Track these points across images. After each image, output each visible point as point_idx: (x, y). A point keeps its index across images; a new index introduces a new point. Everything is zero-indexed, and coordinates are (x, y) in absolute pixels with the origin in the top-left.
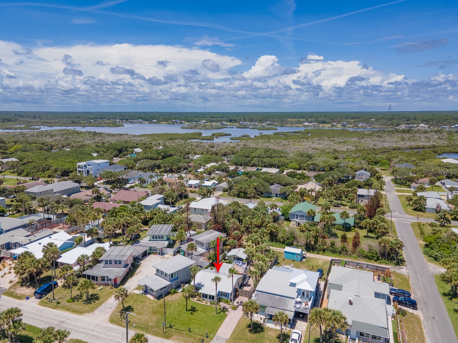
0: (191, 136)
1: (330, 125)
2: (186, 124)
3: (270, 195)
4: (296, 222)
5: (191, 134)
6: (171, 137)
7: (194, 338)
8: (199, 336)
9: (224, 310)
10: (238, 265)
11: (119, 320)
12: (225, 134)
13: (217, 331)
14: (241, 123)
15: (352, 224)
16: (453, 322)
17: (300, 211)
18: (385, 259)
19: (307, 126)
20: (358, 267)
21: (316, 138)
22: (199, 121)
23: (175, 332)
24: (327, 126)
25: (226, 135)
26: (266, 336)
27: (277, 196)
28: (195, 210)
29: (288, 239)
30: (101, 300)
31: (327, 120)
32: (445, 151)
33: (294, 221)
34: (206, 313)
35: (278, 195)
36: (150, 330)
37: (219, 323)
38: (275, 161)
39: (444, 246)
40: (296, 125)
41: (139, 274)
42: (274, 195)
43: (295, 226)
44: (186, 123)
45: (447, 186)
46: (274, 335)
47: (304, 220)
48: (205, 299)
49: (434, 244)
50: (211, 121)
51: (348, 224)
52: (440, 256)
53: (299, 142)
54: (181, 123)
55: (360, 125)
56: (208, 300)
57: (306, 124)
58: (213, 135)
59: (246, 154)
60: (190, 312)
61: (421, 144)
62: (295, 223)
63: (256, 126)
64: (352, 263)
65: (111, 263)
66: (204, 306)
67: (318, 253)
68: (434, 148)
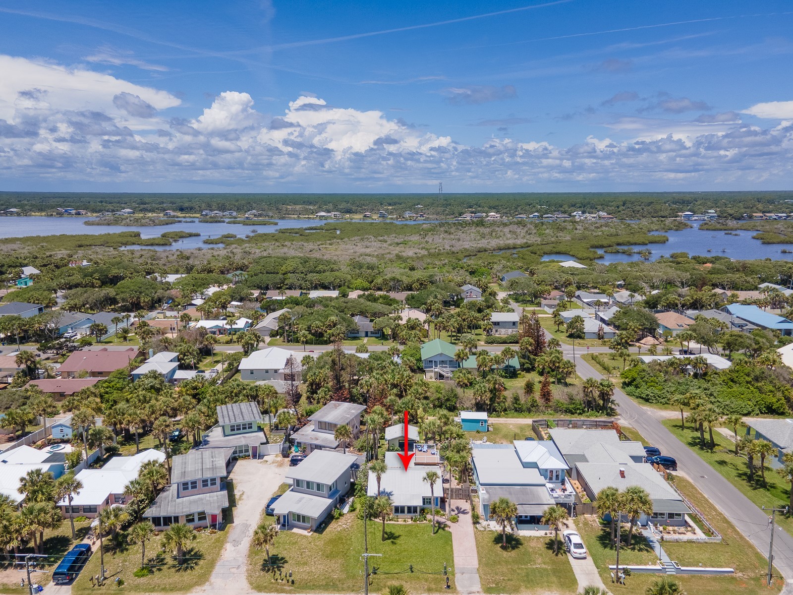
0: (124, 240)
1: (361, 216)
2: (93, 217)
3: (357, 335)
4: (436, 373)
5: (120, 235)
6: (79, 243)
7: (426, 580)
8: (431, 576)
9: (441, 526)
10: (421, 451)
11: (272, 583)
12: (188, 234)
13: (453, 561)
14: (204, 213)
15: (518, 366)
16: (728, 479)
17: (441, 354)
18: (592, 410)
19: (326, 218)
20: (571, 426)
21: (356, 238)
22: (117, 211)
23: (388, 578)
24: (357, 217)
25: (191, 235)
26: (531, 550)
27: (367, 336)
28: (252, 373)
29: (448, 400)
30: (208, 557)
31: (354, 208)
32: (546, 251)
33: (432, 371)
34: (417, 537)
35: (369, 334)
36: (340, 585)
37: (449, 548)
38: (328, 277)
39: (652, 381)
40: (307, 216)
41: (244, 497)
42: (364, 334)
43: (434, 380)
44: (89, 214)
45: (585, 300)
46: (541, 546)
47: (446, 367)
48: (400, 515)
49: (638, 380)
50: (141, 210)
51: (512, 367)
52: (652, 395)
53: (331, 244)
54: (78, 214)
55: (407, 215)
56: (406, 515)
57: (323, 214)
58: (164, 236)
59: (270, 269)
60: (389, 541)
61: (511, 242)
62: (433, 374)
63: (235, 218)
64: (562, 422)
65: (194, 487)
66: (406, 526)
67: (498, 416)
68: (528, 247)
